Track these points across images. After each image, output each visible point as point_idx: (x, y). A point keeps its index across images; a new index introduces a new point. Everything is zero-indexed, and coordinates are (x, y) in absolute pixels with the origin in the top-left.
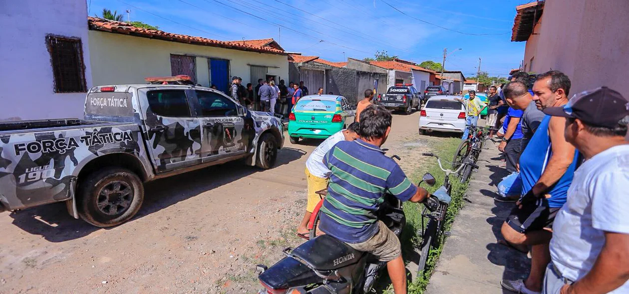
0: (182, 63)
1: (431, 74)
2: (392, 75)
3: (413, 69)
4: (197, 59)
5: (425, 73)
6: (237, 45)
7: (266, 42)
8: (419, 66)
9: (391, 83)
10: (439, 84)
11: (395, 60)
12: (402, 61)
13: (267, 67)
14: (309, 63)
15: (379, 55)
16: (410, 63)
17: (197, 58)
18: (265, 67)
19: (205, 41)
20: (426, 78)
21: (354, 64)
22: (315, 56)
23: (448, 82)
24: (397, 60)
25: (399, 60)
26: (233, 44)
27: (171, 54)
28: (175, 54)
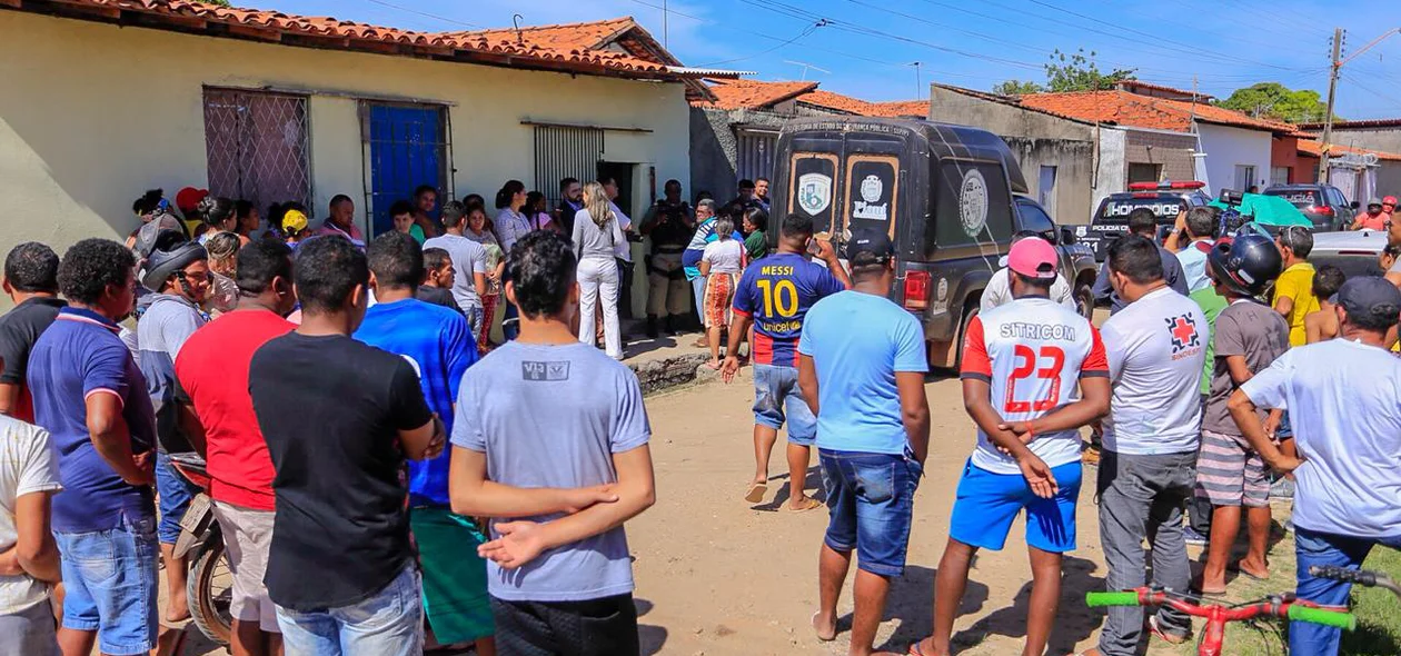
0: (250, 122)
1: (1278, 134)
2: (1113, 147)
3: (1197, 121)
4: (317, 103)
5: (1253, 132)
6: (476, 45)
7: (607, 33)
8: (1226, 105)
9: (1113, 181)
10: (1315, 179)
11: (1126, 85)
12: (1152, 88)
13: (602, 130)
14: (778, 107)
15: (1060, 65)
16: (1186, 97)
17: (313, 98)
18: (591, 129)
19: (342, 31)
20: (1259, 152)
21: (954, 108)
22: (804, 82)
23: (1349, 169)
24: (1134, 88)
25: (1141, 86)
26: (460, 43)
27: (205, 87)
28: (222, 84)
